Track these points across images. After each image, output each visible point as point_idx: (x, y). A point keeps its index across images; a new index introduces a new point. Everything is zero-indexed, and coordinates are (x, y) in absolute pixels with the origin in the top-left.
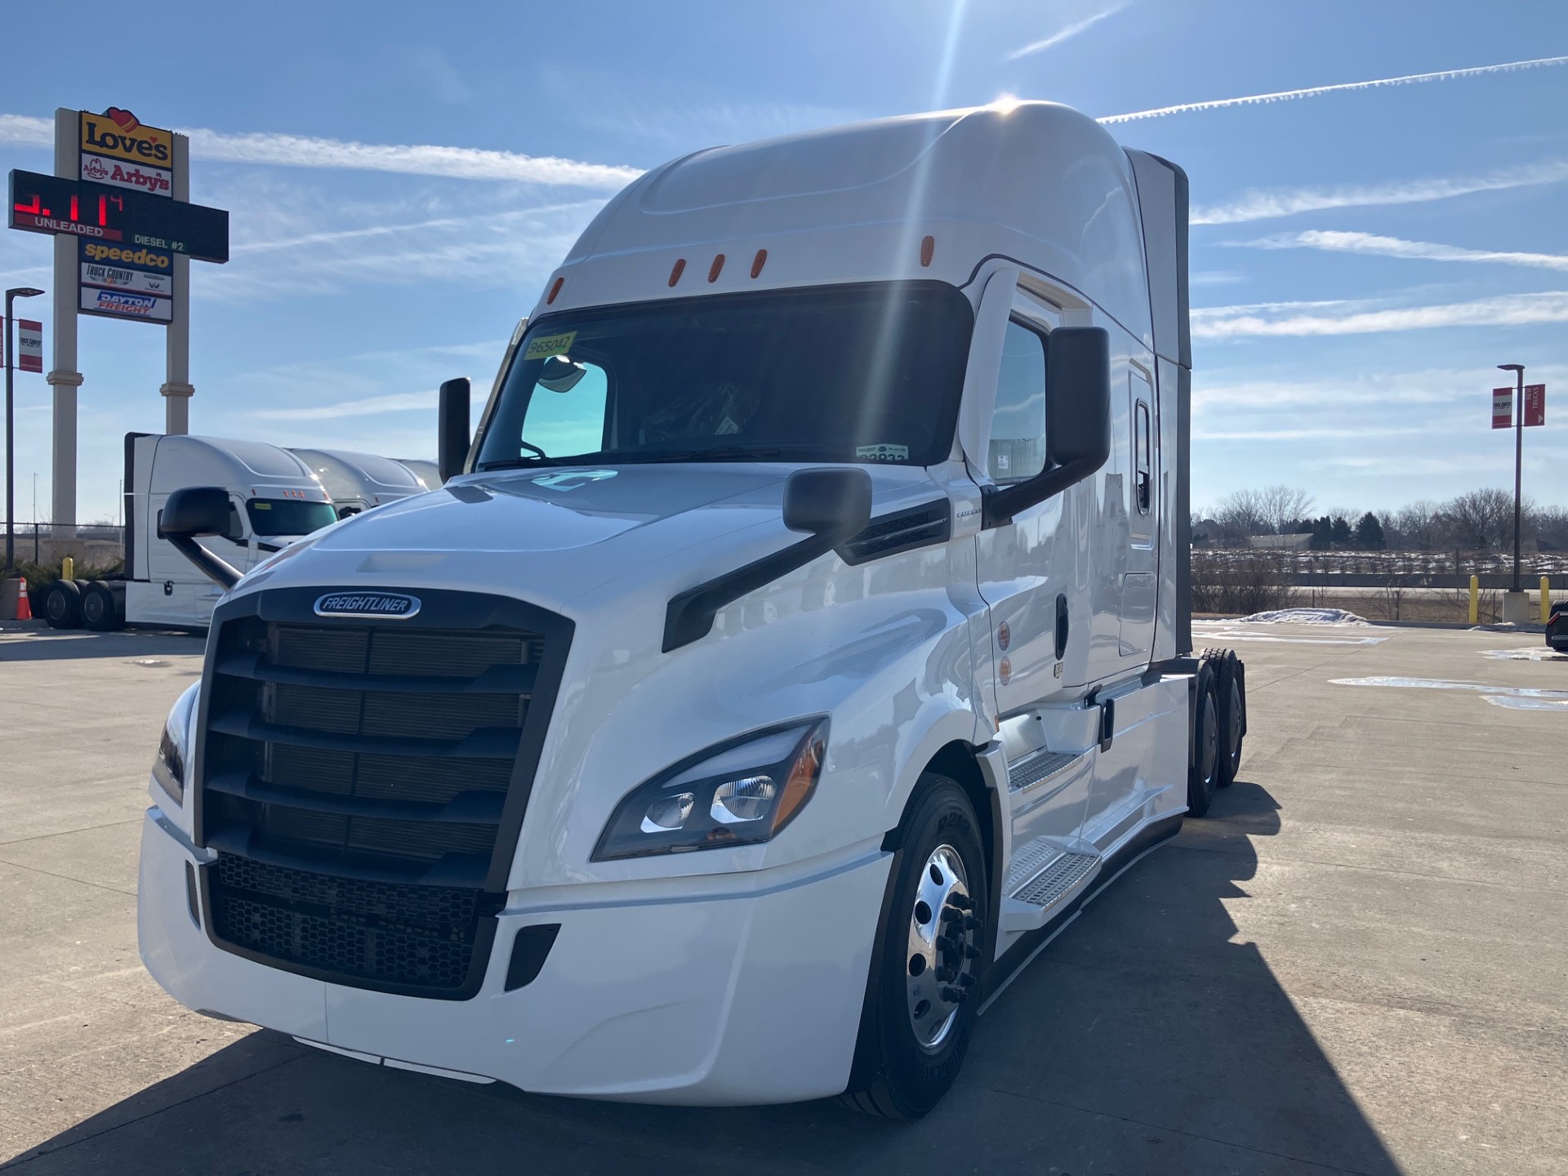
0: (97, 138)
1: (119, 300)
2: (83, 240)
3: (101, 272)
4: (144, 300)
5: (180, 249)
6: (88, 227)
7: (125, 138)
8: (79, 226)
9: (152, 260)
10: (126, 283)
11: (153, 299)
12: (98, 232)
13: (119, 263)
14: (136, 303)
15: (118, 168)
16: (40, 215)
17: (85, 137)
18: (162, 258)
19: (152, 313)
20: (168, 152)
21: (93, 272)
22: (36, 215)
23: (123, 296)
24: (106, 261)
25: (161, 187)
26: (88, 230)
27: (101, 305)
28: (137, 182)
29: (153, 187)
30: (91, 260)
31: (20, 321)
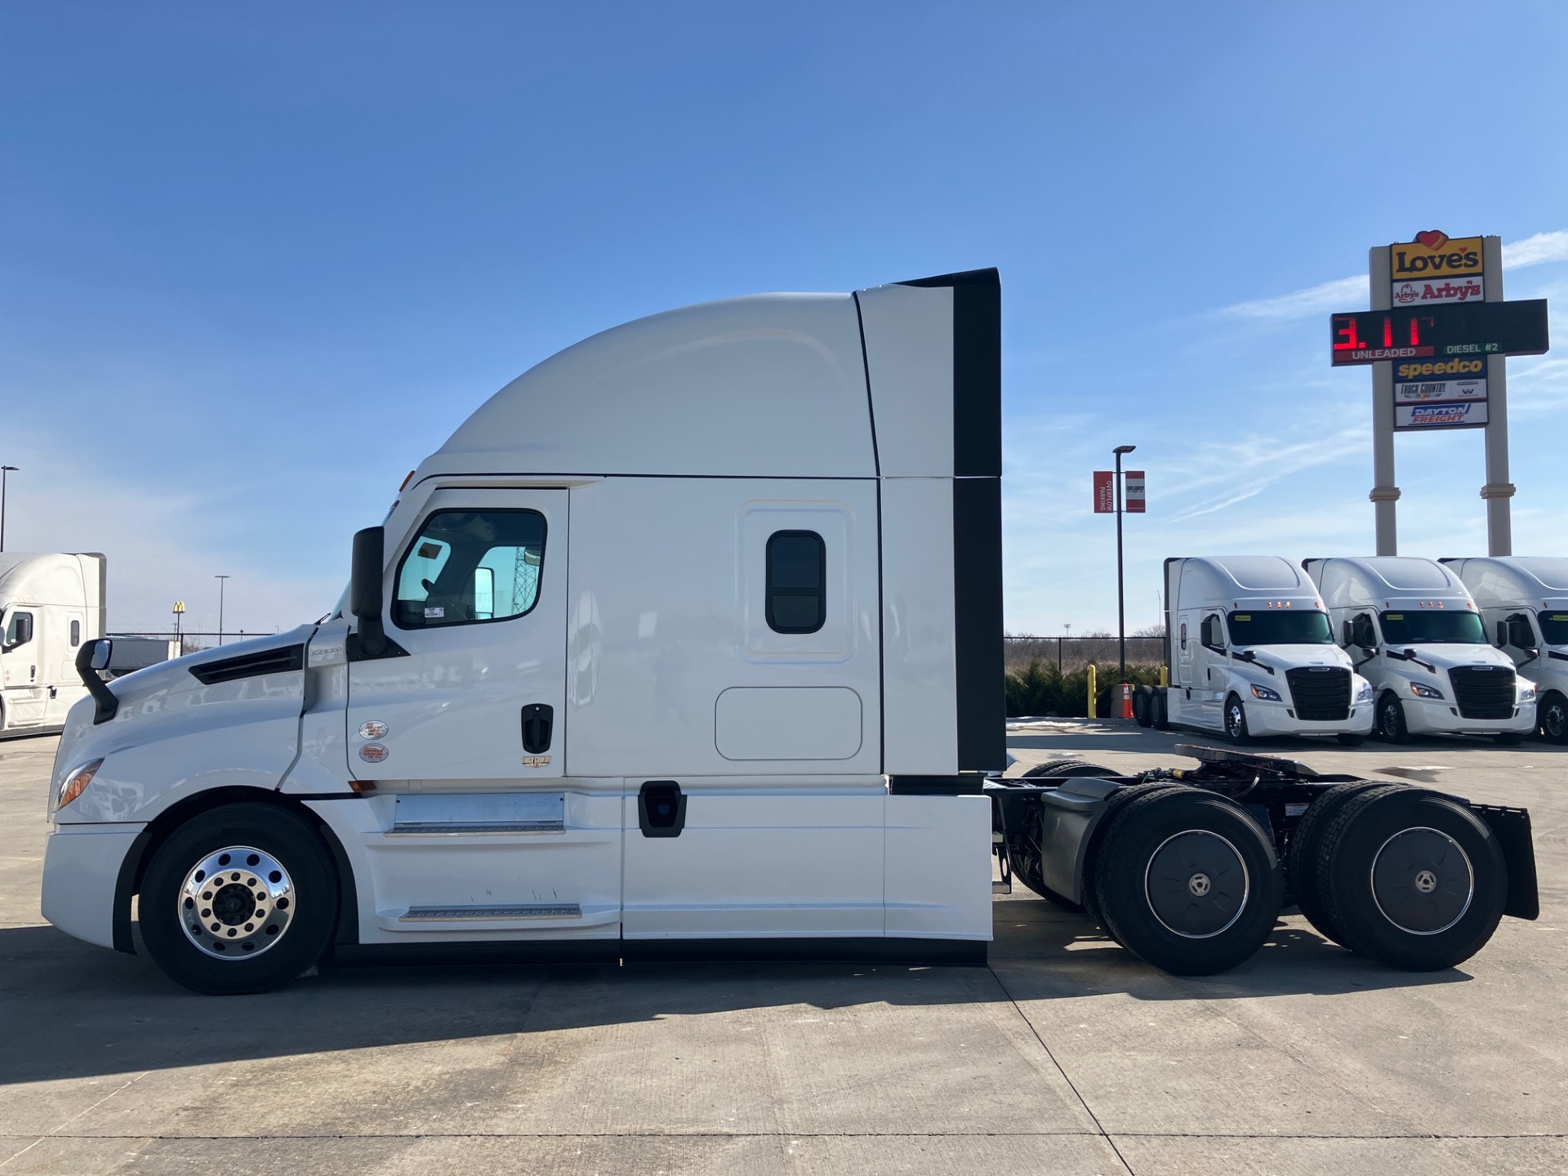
0: (1407, 265)
1: (1433, 412)
2: (1397, 362)
3: (1414, 389)
4: (1457, 407)
5: (1494, 349)
6: (1401, 350)
7: (1435, 257)
8: (1393, 350)
9: (1464, 367)
10: (1439, 395)
11: (1467, 405)
12: (1411, 352)
13: (1433, 377)
14: (1450, 412)
15: (1428, 287)
16: (1357, 349)
17: (1396, 266)
18: (1475, 363)
19: (1466, 419)
20: (1479, 258)
21: (1407, 391)
22: (1354, 350)
23: (1437, 408)
24: (1420, 378)
25: (1472, 294)
26: (1401, 352)
27: (1415, 420)
28: (1448, 295)
29: (1464, 295)
30: (1404, 380)
31: (1127, 473)
